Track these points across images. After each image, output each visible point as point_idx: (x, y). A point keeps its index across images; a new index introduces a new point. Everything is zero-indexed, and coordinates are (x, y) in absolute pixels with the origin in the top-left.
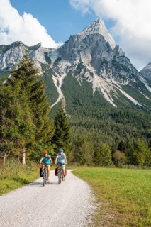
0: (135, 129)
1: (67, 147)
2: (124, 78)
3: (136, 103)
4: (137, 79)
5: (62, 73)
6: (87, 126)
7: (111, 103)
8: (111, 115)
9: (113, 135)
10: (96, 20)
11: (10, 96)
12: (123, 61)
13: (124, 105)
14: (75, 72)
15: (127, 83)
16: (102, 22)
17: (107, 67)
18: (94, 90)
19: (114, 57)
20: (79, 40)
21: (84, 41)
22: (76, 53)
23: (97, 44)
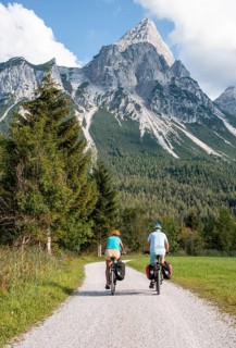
0: (210, 192)
1: (111, 225)
2: (190, 112)
3: (209, 150)
4: (210, 113)
5: (91, 106)
6: (133, 190)
7: (171, 152)
8: (171, 171)
9: (174, 203)
10: (143, 21)
11: (29, 143)
12: (187, 85)
13: (190, 154)
14: (111, 104)
15: (194, 120)
16: (153, 24)
17: (161, 95)
18: (143, 132)
19: (173, 79)
20: (117, 54)
21: (124, 54)
22: (112, 74)
23: (145, 59)
